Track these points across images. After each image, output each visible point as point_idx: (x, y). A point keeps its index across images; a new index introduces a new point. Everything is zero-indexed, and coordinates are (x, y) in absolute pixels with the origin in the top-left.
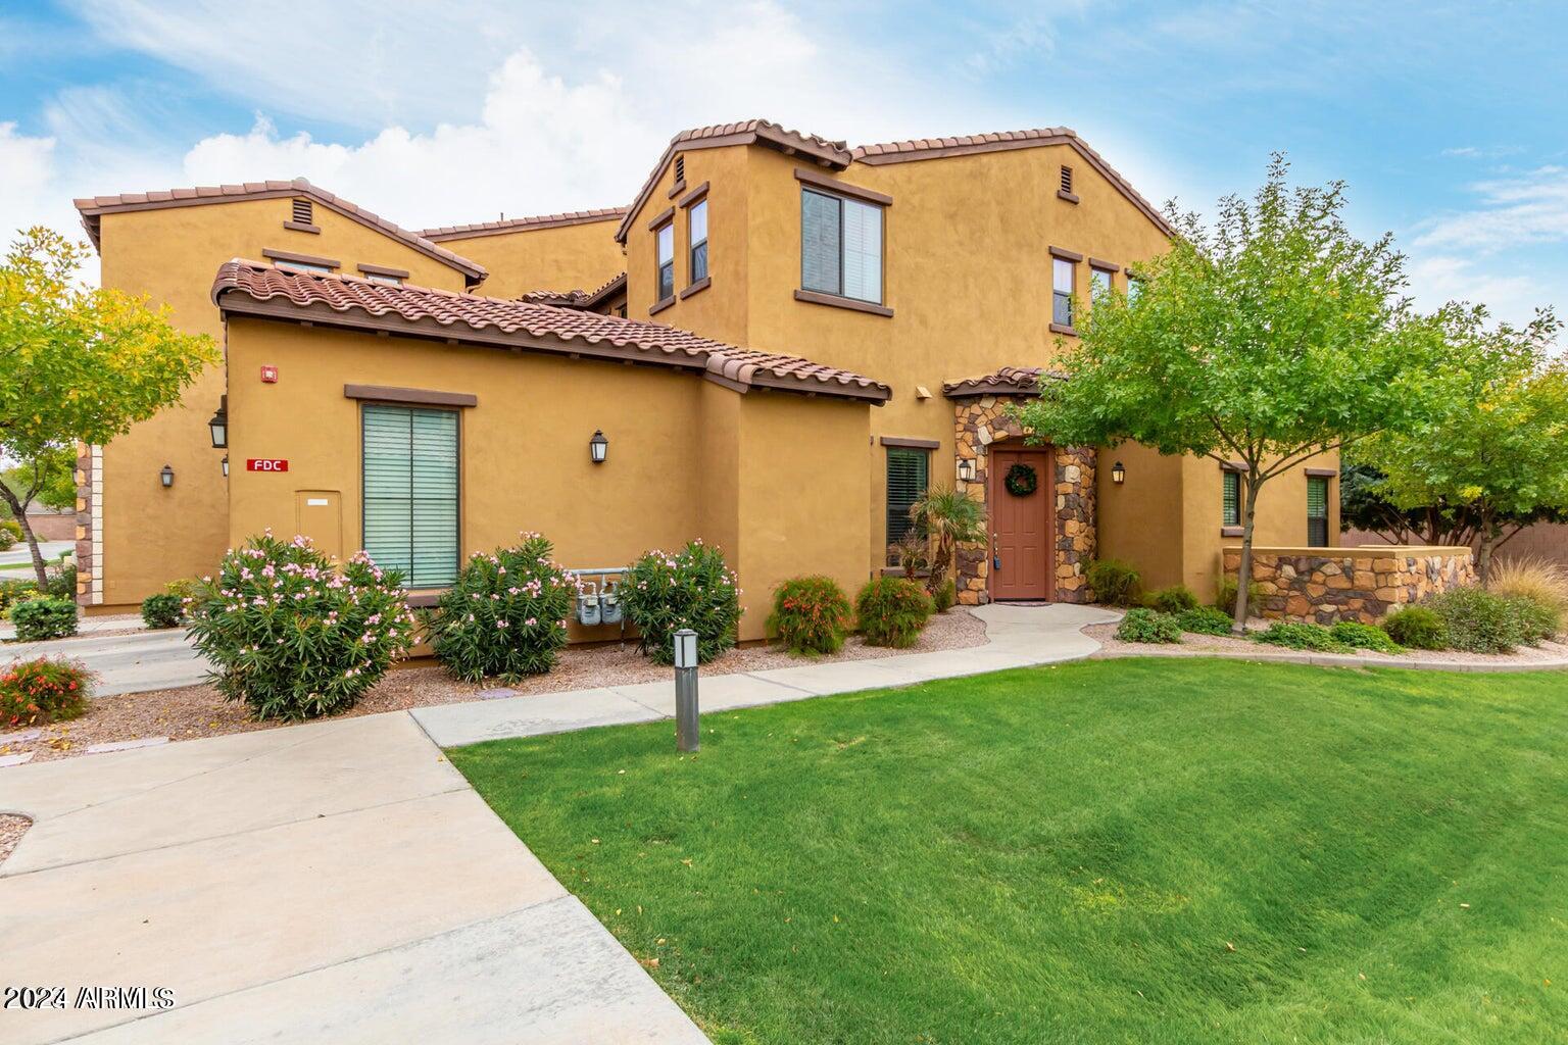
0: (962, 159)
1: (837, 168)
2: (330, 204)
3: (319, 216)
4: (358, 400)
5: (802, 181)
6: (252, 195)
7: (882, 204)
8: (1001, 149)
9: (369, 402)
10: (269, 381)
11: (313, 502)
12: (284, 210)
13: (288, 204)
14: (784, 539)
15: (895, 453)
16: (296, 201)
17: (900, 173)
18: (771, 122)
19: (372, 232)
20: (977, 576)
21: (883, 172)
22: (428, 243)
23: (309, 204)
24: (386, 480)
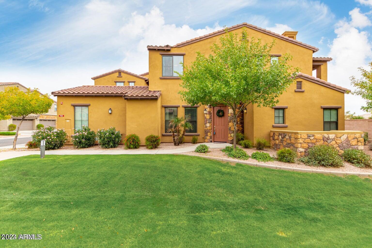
0: (207, 40)
1: (169, 50)
2: (124, 72)
3: (122, 74)
4: (73, 106)
5: (162, 55)
6: (113, 73)
7: (183, 55)
8: (219, 34)
9: (74, 106)
10: (61, 104)
11: (68, 121)
12: (117, 74)
13: (118, 73)
14: (136, 127)
15: (187, 108)
16: (119, 72)
17: (188, 47)
18: (150, 46)
19: (130, 75)
20: (208, 136)
21: (183, 48)
22: (141, 77)
23: (121, 72)
24: (78, 117)
